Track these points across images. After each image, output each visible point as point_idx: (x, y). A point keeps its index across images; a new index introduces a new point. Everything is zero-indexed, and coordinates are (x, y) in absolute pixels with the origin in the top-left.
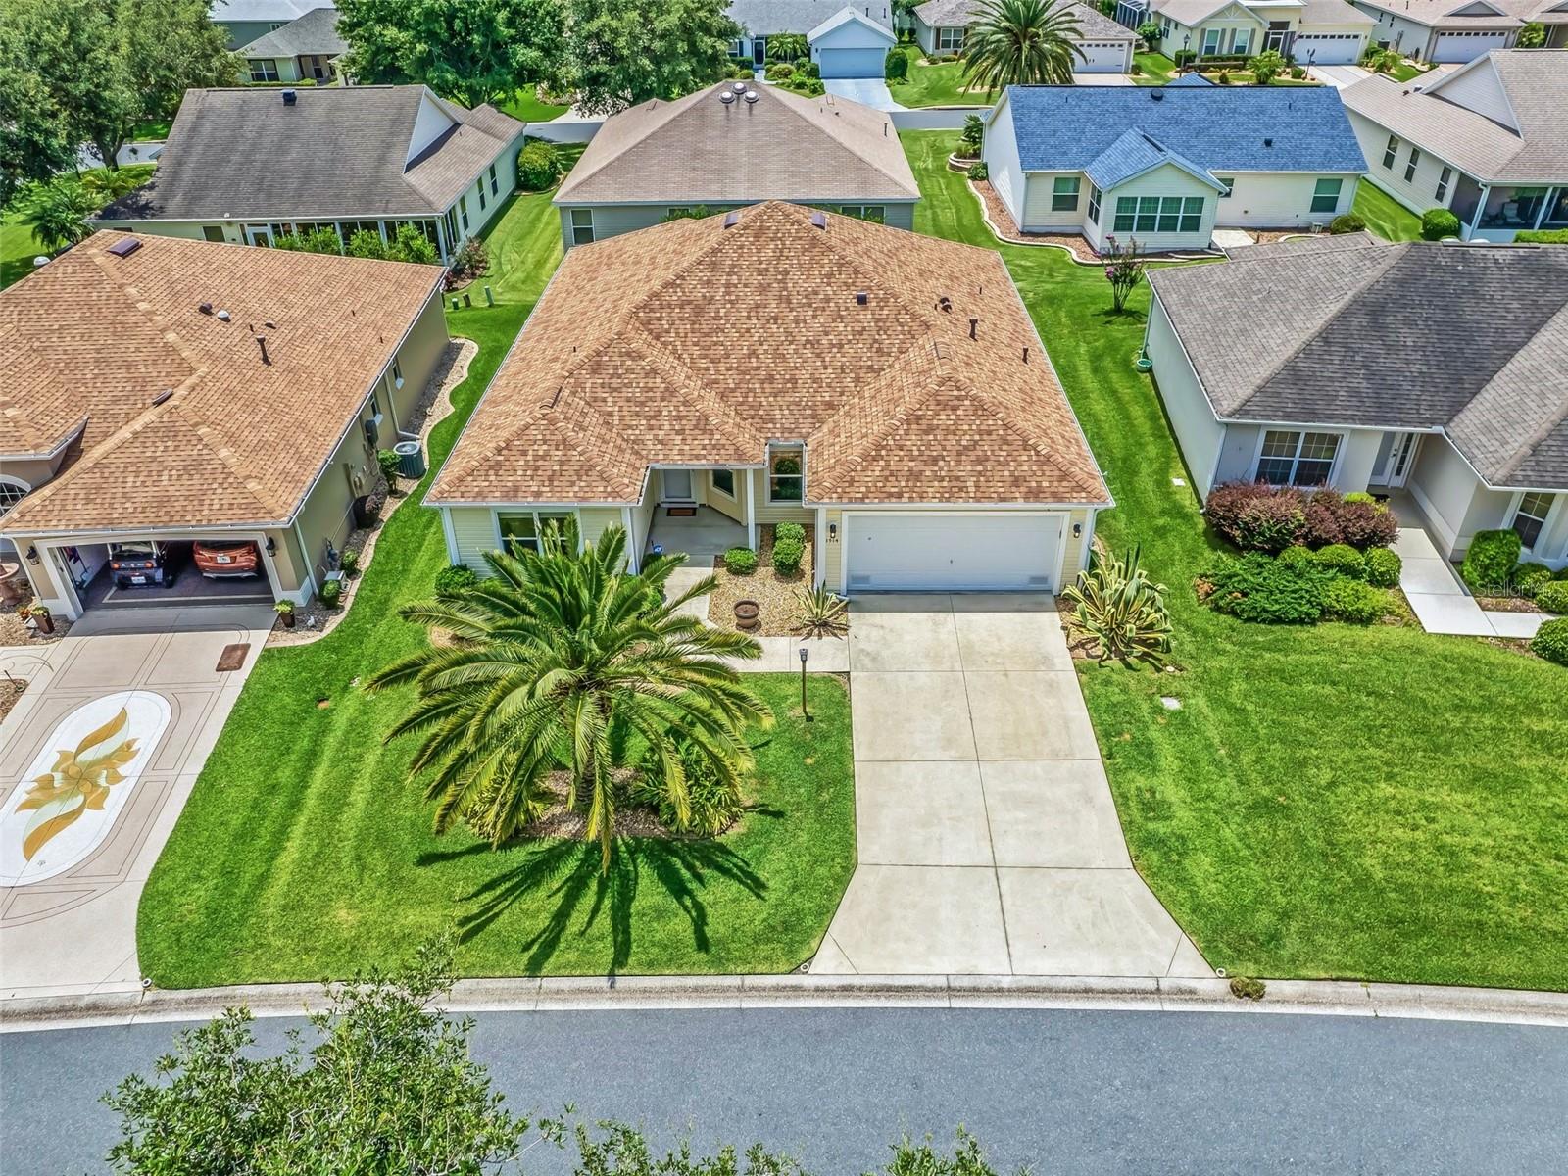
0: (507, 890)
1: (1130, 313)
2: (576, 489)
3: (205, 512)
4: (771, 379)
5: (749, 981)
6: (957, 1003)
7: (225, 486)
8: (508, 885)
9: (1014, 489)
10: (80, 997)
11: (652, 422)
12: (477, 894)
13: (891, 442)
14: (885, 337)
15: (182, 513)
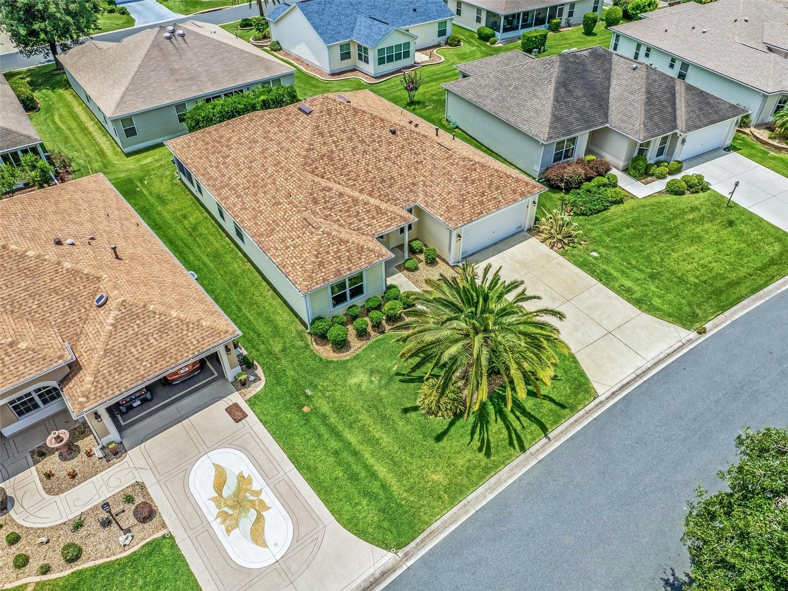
0: (480, 430)
1: (418, 103)
2: (363, 260)
3: (192, 348)
4: (383, 181)
5: (587, 408)
6: (645, 378)
7: (191, 330)
8: (478, 429)
9: (515, 195)
10: (373, 574)
11: (359, 218)
12: (472, 439)
13: (464, 192)
14: (413, 147)
15: (179, 354)
